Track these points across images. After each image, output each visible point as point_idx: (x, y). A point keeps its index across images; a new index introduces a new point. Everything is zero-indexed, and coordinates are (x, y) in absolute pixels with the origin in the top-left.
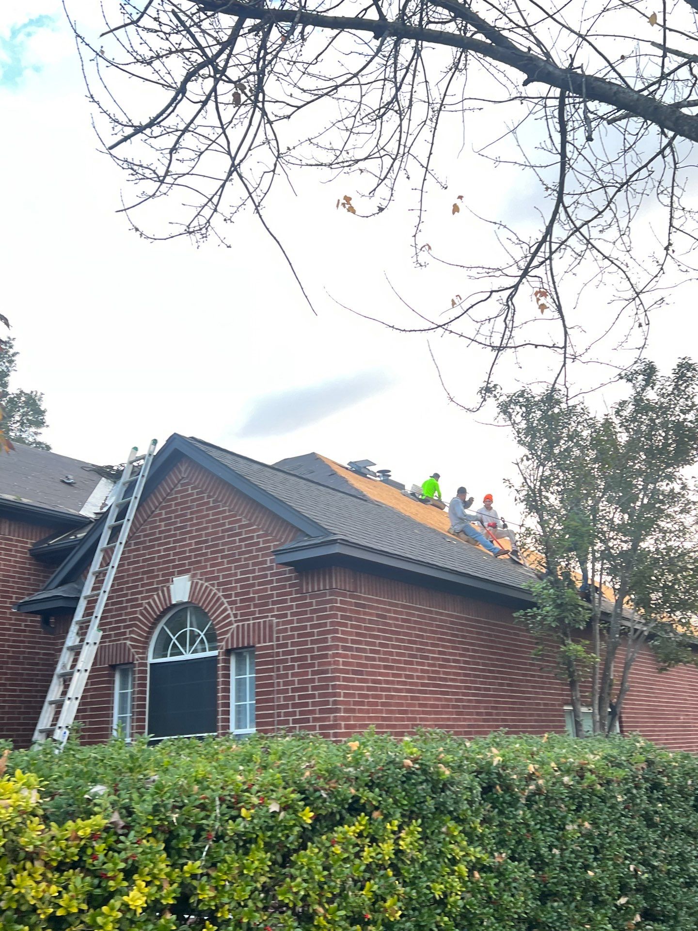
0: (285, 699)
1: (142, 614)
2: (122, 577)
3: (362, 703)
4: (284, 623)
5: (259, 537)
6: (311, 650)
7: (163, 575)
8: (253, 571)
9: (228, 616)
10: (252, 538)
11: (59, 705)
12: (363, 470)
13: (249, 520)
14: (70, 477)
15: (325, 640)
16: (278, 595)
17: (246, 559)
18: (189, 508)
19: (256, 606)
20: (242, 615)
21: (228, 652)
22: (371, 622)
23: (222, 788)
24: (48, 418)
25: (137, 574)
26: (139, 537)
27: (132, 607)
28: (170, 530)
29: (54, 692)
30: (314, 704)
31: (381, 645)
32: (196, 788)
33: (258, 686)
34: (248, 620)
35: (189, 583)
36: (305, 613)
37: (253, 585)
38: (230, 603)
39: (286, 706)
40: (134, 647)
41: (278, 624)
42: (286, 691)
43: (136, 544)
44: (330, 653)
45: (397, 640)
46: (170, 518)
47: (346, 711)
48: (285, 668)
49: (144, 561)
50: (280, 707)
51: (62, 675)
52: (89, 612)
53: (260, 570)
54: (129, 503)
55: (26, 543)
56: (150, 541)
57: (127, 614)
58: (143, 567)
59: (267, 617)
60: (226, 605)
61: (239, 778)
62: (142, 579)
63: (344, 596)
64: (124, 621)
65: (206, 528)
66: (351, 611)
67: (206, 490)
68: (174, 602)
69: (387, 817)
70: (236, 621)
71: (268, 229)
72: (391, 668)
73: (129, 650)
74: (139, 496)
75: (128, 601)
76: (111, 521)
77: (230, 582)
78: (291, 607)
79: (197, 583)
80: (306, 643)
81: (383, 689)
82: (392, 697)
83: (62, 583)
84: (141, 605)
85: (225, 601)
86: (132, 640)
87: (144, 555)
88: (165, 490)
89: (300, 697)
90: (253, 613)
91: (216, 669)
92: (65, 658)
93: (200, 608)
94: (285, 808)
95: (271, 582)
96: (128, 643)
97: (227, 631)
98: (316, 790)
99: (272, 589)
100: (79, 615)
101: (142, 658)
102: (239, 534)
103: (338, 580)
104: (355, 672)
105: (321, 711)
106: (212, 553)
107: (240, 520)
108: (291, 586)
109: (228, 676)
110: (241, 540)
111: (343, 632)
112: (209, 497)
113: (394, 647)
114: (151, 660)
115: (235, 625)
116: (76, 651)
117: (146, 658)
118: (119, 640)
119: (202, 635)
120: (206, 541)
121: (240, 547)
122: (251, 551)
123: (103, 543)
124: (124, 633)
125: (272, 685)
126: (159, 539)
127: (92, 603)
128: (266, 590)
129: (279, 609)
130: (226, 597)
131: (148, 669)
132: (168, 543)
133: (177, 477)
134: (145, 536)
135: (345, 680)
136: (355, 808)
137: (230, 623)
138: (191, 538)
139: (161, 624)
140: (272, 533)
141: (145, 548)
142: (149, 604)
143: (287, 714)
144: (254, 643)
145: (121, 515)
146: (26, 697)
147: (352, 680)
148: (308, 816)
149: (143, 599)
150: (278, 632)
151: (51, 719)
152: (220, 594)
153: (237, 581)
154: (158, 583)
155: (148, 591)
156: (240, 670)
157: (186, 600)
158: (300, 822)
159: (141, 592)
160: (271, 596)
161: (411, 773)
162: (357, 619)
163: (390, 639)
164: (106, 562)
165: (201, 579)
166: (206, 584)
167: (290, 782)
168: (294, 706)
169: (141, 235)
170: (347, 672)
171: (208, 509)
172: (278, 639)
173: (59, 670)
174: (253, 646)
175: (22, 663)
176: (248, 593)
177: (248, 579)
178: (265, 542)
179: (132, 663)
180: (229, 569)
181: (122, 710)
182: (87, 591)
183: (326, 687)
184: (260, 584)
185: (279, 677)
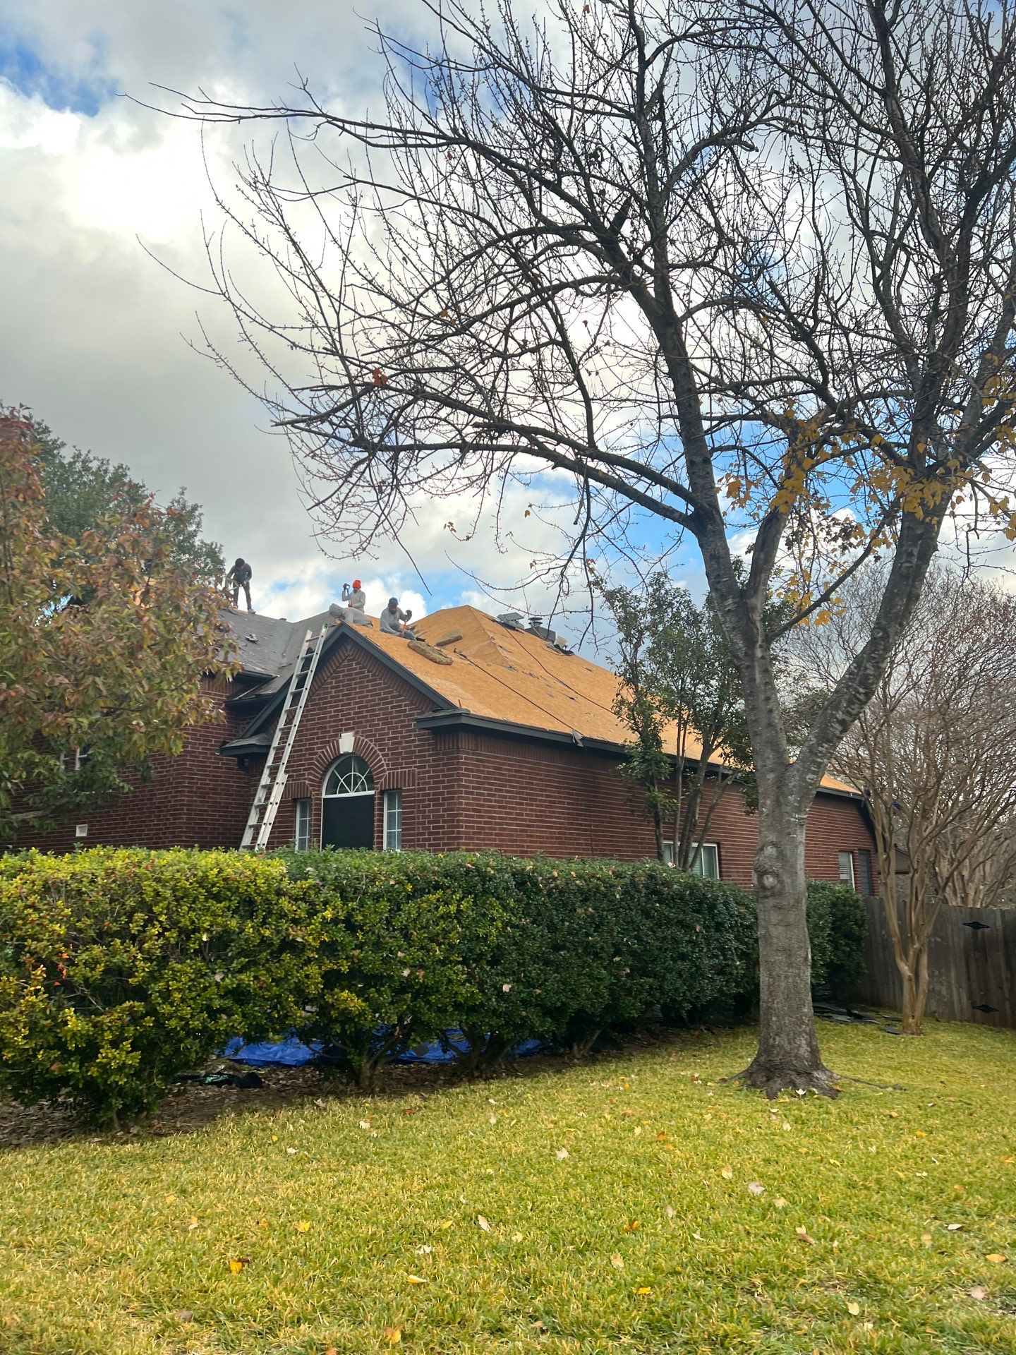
0: (423, 828)
1: (317, 761)
2: (302, 732)
3: (479, 833)
4: (423, 773)
5: (405, 706)
6: (443, 793)
7: (334, 731)
8: (400, 732)
9: (382, 765)
10: (401, 706)
11: (257, 829)
13: (398, 692)
14: (253, 635)
15: (453, 787)
16: (419, 751)
17: (397, 722)
18: (353, 679)
19: (403, 759)
20: (393, 765)
21: (382, 793)
22: (489, 773)
23: (367, 872)
25: (313, 729)
26: (315, 701)
27: (310, 754)
29: (253, 820)
30: (444, 833)
31: (496, 790)
32: (354, 871)
33: (404, 819)
34: (397, 769)
35: (353, 738)
36: (438, 766)
37: (401, 743)
38: (383, 755)
39: (424, 834)
40: (311, 785)
41: (419, 773)
42: (424, 823)
43: (312, 705)
44: (456, 796)
46: (338, 687)
48: (424, 806)
49: (319, 719)
50: (419, 834)
51: (259, 806)
52: (278, 758)
53: (407, 732)
54: (307, 674)
56: (323, 703)
57: (307, 760)
58: (318, 724)
59: (411, 767)
60: (381, 757)
61: (376, 868)
62: (317, 733)
63: (467, 753)
64: (304, 765)
65: (366, 696)
66: (472, 765)
67: (366, 666)
68: (341, 752)
70: (388, 770)
71: (401, 545)
72: (504, 807)
73: (308, 787)
74: (314, 669)
75: (307, 750)
77: (384, 740)
78: (429, 761)
79: (359, 739)
81: (497, 823)
83: (256, 734)
84: (316, 753)
85: (380, 753)
86: (310, 780)
87: (319, 714)
88: (335, 664)
89: (434, 828)
90: (401, 764)
91: (373, 805)
92: (261, 794)
93: (361, 757)
95: (413, 741)
96: (307, 782)
97: (381, 777)
98: (415, 876)
100: (270, 762)
101: (317, 795)
102: (390, 703)
103: (465, 743)
104: (474, 810)
105: (449, 838)
107: (391, 692)
108: (430, 744)
109: (382, 810)
110: (393, 707)
111: (466, 781)
112: (368, 672)
113: (507, 791)
114: (324, 796)
115: (387, 772)
116: (269, 789)
117: (320, 795)
118: (299, 779)
119: (363, 778)
120: (366, 707)
121: (390, 713)
122: (400, 716)
124: (304, 775)
125: (414, 818)
126: (329, 702)
127: (279, 752)
128: (409, 747)
129: (419, 762)
130: (380, 750)
131: (322, 802)
132: (337, 706)
133: (344, 653)
134: (321, 699)
135: (467, 816)
137: (384, 771)
139: (332, 769)
140: (414, 704)
141: (320, 709)
142: (323, 753)
143: (424, 840)
144: (401, 786)
147: (472, 816)
149: (318, 748)
150: (419, 779)
151: (250, 838)
152: (376, 748)
154: (330, 737)
155: (322, 743)
156: (391, 806)
157: (351, 751)
159: (316, 744)
160: (414, 752)
162: (478, 771)
163: (506, 786)
164: (289, 721)
165: (362, 736)
166: (366, 740)
167: (402, 871)
168: (430, 834)
170: (468, 810)
171: (368, 681)
172: (418, 784)
173: (256, 803)
174: (401, 789)
175: (220, 794)
176: (397, 748)
177: (396, 738)
178: (410, 710)
179: (309, 798)
180: (383, 729)
181: (302, 833)
182: (275, 743)
183: (453, 821)
184: (406, 742)
185: (419, 812)
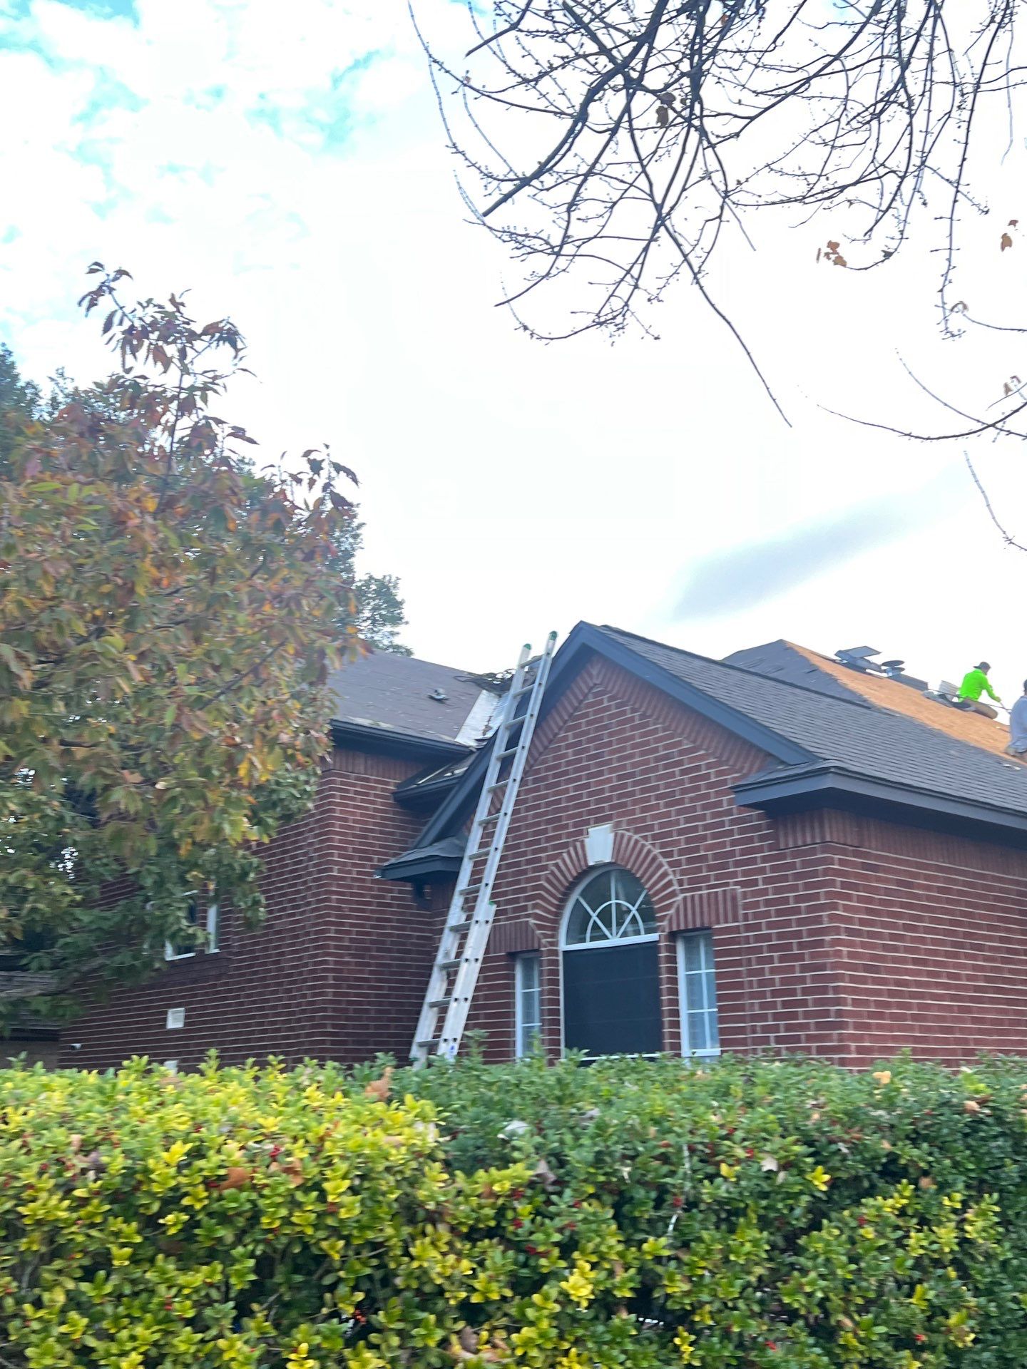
0: (763, 1006)
1: (548, 881)
2: (518, 829)
3: (880, 1016)
4: (755, 894)
5: (709, 766)
6: (798, 934)
7: (575, 825)
8: (703, 817)
9: (670, 884)
10: (698, 768)
11: (443, 1008)
12: (860, 663)
13: (694, 742)
14: (441, 691)
15: (818, 920)
16: (743, 852)
17: (692, 800)
18: (606, 727)
19: (710, 868)
20: (691, 881)
21: (673, 936)
22: (888, 892)
23: (691, 1132)
24: (406, 611)
25: (538, 824)
26: (538, 772)
27: (535, 870)
28: (580, 760)
29: (435, 991)
30: (807, 1015)
31: (907, 927)
32: (653, 1130)
33: (720, 987)
34: (700, 889)
35: (612, 835)
36: (785, 878)
37: (704, 838)
38: (671, 864)
39: (763, 1017)
40: (540, 927)
41: (745, 895)
42: (763, 995)
43: (535, 781)
44: (827, 938)
45: (933, 920)
46: (580, 743)
47: (858, 1026)
48: (761, 961)
49: (548, 804)
50: (755, 1018)
51: (445, 967)
52: (476, 878)
53: (715, 815)
54: (522, 723)
55: (387, 783)
56: (555, 776)
57: (529, 880)
58: (546, 813)
59: (727, 884)
60: (666, 867)
61: (713, 1118)
62: (545, 831)
63: (844, 852)
64: (523, 890)
65: (631, 756)
66: (857, 876)
67: (629, 700)
68: (591, 863)
69: (943, 1187)
70: (683, 891)
71: (713, 305)
72: (924, 962)
73: (533, 932)
74: (536, 713)
75: (529, 862)
76: (499, 750)
77: (669, 834)
78: (762, 870)
79: (623, 836)
80: (788, 923)
81: (911, 995)
82: (928, 1007)
83: (439, 838)
84: (545, 868)
85: (664, 861)
86: (537, 917)
87: (546, 796)
88: (571, 703)
89: (785, 1004)
90: (707, 879)
91: (656, 961)
92: (448, 943)
93: (629, 871)
94: (787, 1165)
95: (730, 833)
96: (532, 921)
97: (668, 907)
98: (831, 1142)
99: (734, 843)
101: (552, 944)
102: (680, 763)
103: (834, 830)
104: (865, 968)
105: (819, 1026)
106: (643, 791)
107: (679, 743)
108: (762, 838)
109: (674, 971)
110: (683, 772)
111: (846, 908)
112: (634, 711)
113: (927, 930)
114: (563, 946)
115: (680, 897)
116: (462, 933)
117: (555, 944)
118: (518, 917)
119: (634, 910)
120: (632, 775)
121: (681, 782)
122: (698, 788)
123: (491, 781)
124: (525, 908)
125: (740, 985)
126: (566, 773)
127: (480, 864)
128: (723, 845)
129: (745, 873)
130: (665, 855)
131: (561, 958)
132: (579, 779)
133: (585, 682)
134: (548, 769)
135: (853, 979)
136: (892, 1171)
137: (673, 894)
138: (612, 771)
139: (575, 895)
140: (728, 760)
141: (548, 787)
142: (557, 865)
143: (766, 1029)
144: (710, 922)
145: (513, 741)
146: (397, 997)
147: (863, 980)
148: (821, 1180)
149: (550, 858)
150: (746, 906)
151: (433, 1028)
152: (657, 851)
153: (681, 832)
154: (569, 835)
155: (555, 847)
156: (692, 962)
157: (608, 859)
158: (809, 1188)
159: (544, 850)
160: (732, 854)
161: (977, 1123)
162: (866, 889)
163: (919, 919)
164: (496, 807)
165: (628, 830)
166: (636, 837)
167: (791, 1127)
168: (777, 1017)
169: (532, 335)
170: (854, 967)
171: (633, 728)
172: (746, 917)
173: (440, 959)
174: (709, 928)
175: (389, 950)
176: (697, 849)
177: (695, 829)
178: (719, 774)
179: (537, 950)
180: (668, 814)
181: (528, 1017)
182: (472, 848)
183: (824, 990)
184: (715, 836)
185: (751, 973)
